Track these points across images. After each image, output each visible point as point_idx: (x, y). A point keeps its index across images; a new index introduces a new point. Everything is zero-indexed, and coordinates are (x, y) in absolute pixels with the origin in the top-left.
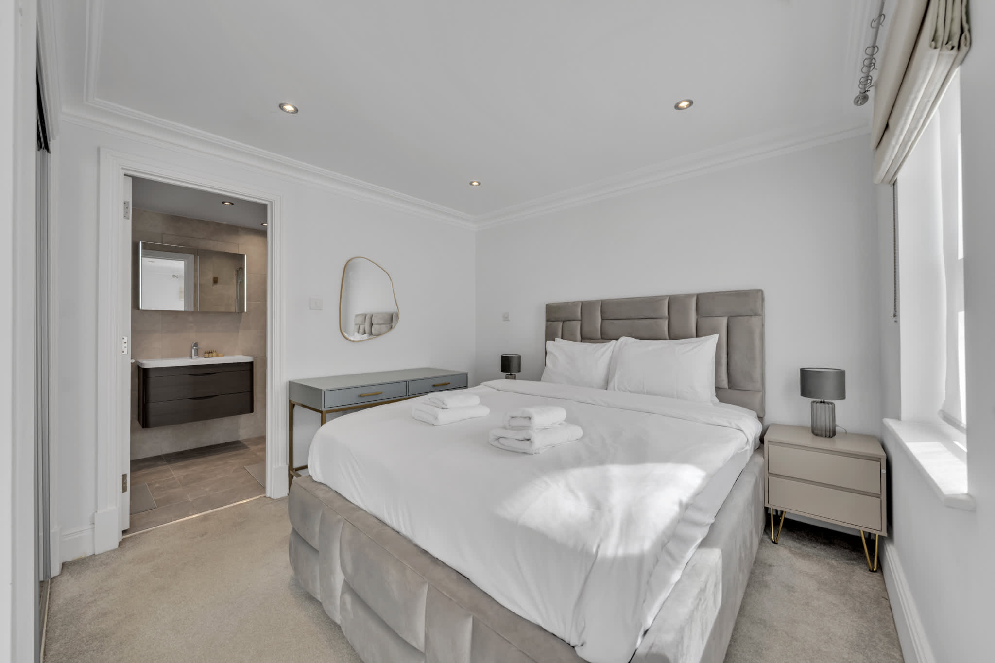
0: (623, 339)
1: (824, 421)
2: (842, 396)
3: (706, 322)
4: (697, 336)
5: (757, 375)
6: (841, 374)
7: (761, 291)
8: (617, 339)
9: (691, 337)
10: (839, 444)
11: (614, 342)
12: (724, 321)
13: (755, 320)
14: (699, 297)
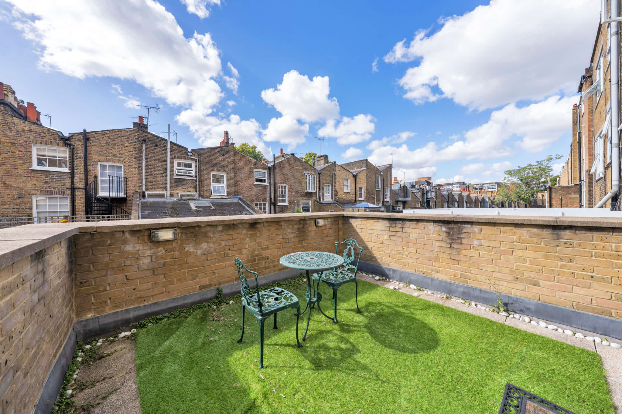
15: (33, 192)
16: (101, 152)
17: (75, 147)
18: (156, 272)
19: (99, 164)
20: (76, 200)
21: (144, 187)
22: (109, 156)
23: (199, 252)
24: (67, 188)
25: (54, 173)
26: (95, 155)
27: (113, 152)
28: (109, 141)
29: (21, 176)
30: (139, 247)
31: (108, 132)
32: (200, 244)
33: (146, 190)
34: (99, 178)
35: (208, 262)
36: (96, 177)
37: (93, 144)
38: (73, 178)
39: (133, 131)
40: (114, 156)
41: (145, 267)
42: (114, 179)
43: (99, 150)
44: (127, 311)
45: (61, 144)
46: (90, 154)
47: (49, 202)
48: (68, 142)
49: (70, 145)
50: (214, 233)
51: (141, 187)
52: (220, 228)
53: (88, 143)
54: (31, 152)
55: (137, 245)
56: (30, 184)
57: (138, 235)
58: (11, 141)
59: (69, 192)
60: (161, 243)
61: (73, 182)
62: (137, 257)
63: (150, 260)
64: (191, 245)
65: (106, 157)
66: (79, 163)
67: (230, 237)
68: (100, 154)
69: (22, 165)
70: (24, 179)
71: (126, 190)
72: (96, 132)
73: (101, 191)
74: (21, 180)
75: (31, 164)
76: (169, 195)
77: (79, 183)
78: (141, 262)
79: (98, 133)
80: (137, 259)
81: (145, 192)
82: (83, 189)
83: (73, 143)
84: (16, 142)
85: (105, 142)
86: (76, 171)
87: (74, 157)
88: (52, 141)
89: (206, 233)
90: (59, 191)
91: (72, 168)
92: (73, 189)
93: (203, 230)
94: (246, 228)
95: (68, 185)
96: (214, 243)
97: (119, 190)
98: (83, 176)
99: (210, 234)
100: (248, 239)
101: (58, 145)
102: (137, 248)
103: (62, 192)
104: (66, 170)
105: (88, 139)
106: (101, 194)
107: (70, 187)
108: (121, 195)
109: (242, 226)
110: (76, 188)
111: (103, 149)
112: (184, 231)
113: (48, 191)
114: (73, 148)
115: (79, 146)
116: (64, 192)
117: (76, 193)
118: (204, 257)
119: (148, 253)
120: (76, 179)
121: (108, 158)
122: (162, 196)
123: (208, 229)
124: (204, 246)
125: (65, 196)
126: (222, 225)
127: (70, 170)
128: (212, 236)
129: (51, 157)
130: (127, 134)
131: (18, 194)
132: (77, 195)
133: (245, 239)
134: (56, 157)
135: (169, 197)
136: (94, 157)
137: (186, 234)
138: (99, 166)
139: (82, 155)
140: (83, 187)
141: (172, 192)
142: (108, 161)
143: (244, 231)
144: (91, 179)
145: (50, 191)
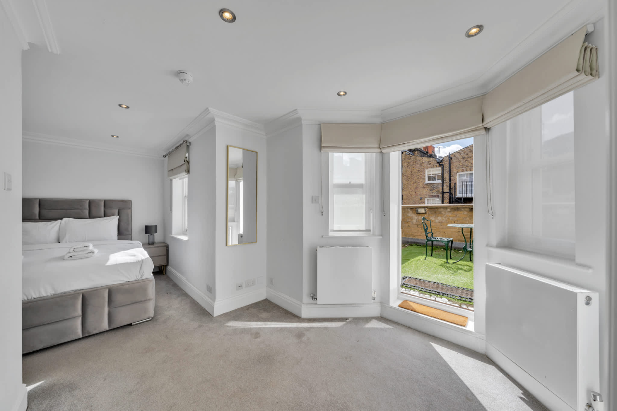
0: (65, 219)
1: (151, 241)
2: (156, 232)
3: (108, 211)
4: (104, 217)
5: (130, 229)
6: (156, 226)
7: (131, 201)
8: (61, 219)
9: (101, 217)
10: (155, 245)
11: (59, 221)
12: (117, 211)
13: (129, 210)
14: (105, 201)
15: (426, 196)
16: (459, 166)
17: (444, 166)
18: (418, 226)
19: (458, 174)
20: (445, 200)
22: (464, 167)
23: (437, 221)
24: (440, 193)
25: (435, 184)
26: (455, 168)
27: (467, 164)
28: (464, 156)
29: (421, 188)
30: (413, 215)
31: (464, 150)
32: (437, 217)
34: (458, 184)
35: (442, 227)
36: (455, 184)
37: (454, 161)
38: (443, 186)
40: (467, 166)
41: (414, 223)
42: (467, 184)
43: (458, 164)
44: (409, 238)
45: (438, 166)
46: (453, 168)
48: (441, 163)
49: (442, 165)
50: (445, 212)
52: (449, 210)
53: (451, 161)
54: (425, 174)
55: (412, 214)
56: (424, 192)
57: (412, 210)
58: (418, 170)
59: (441, 195)
60: (420, 214)
61: (443, 189)
62: (412, 219)
63: (416, 220)
64: (433, 217)
65: (462, 169)
66: (446, 176)
67: (455, 215)
68: (458, 167)
69: (422, 181)
70: (422, 189)
72: (456, 152)
73: (459, 194)
74: (421, 189)
75: (425, 180)
77: (446, 189)
78: (413, 221)
79: (457, 153)
80: (412, 220)
82: (448, 192)
83: (443, 164)
84: (420, 170)
85: (461, 158)
86: (445, 182)
87: (444, 172)
88: (434, 165)
89: (441, 212)
91: (443, 180)
92: (443, 193)
93: (439, 210)
94: (467, 211)
95: (441, 191)
96: (445, 217)
98: (448, 184)
99: (443, 213)
100: (468, 218)
101: (436, 167)
102: (412, 215)
103: (438, 195)
104: (440, 181)
105: (451, 158)
107: (442, 192)
109: (464, 209)
110: (445, 193)
111: (460, 163)
112: (430, 210)
113: (432, 195)
114: (443, 167)
115: (446, 164)
117: (445, 196)
118: (440, 224)
119: (416, 218)
120: (445, 187)
121: (463, 168)
123: (442, 210)
124: (440, 218)
125: (439, 197)
126: (450, 208)
127: (442, 181)
128: (444, 213)
129: (433, 175)
131: (420, 198)
132: (445, 197)
133: (466, 218)
134: (435, 174)
136: (454, 170)
137: (431, 211)
138: (458, 176)
139: (448, 170)
140: (448, 191)
142: (463, 171)
143: (466, 213)
144: (452, 185)
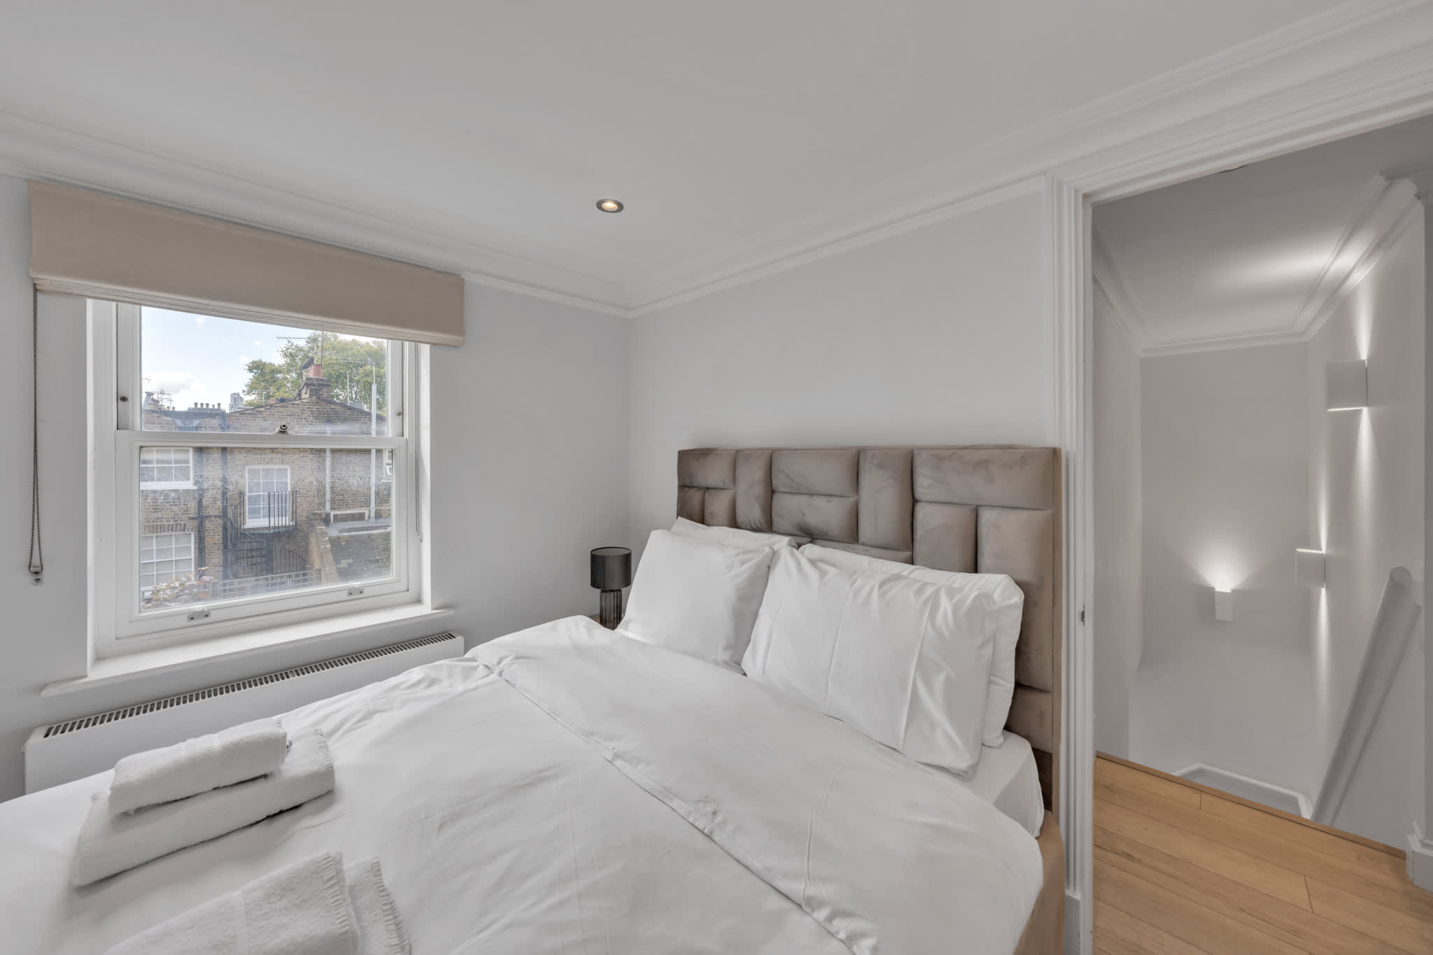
19: (247, 468)
20: (206, 538)
21: (328, 505)
22: (265, 454)
24: (190, 518)
25: (169, 493)
33: (332, 509)
34: (247, 494)
36: (241, 493)
38: (200, 499)
39: (308, 402)
40: (274, 452)
46: (232, 452)
47: (158, 543)
51: (322, 504)
59: (193, 524)
61: (200, 507)
65: (259, 456)
71: (294, 512)
73: (250, 519)
76: (373, 515)
77: (212, 506)
81: (329, 514)
87: (204, 460)
90: (177, 525)
92: (201, 519)
95: (193, 512)
97: (282, 514)
103: (181, 525)
104: (189, 485)
105: (228, 426)
106: (251, 523)
107: (196, 516)
108: (286, 521)
110: (207, 517)
113: (157, 526)
116: (185, 525)
120: (207, 501)
121: (262, 456)
122: (361, 517)
125: (186, 532)
129: (162, 464)
130: (296, 410)
132: (207, 528)
134: (171, 463)
135: (373, 519)
136: (238, 457)
138: (247, 471)
139: (217, 455)
140: (218, 514)
141: (380, 508)
142: (263, 462)
144: (232, 499)
145: (161, 526)
